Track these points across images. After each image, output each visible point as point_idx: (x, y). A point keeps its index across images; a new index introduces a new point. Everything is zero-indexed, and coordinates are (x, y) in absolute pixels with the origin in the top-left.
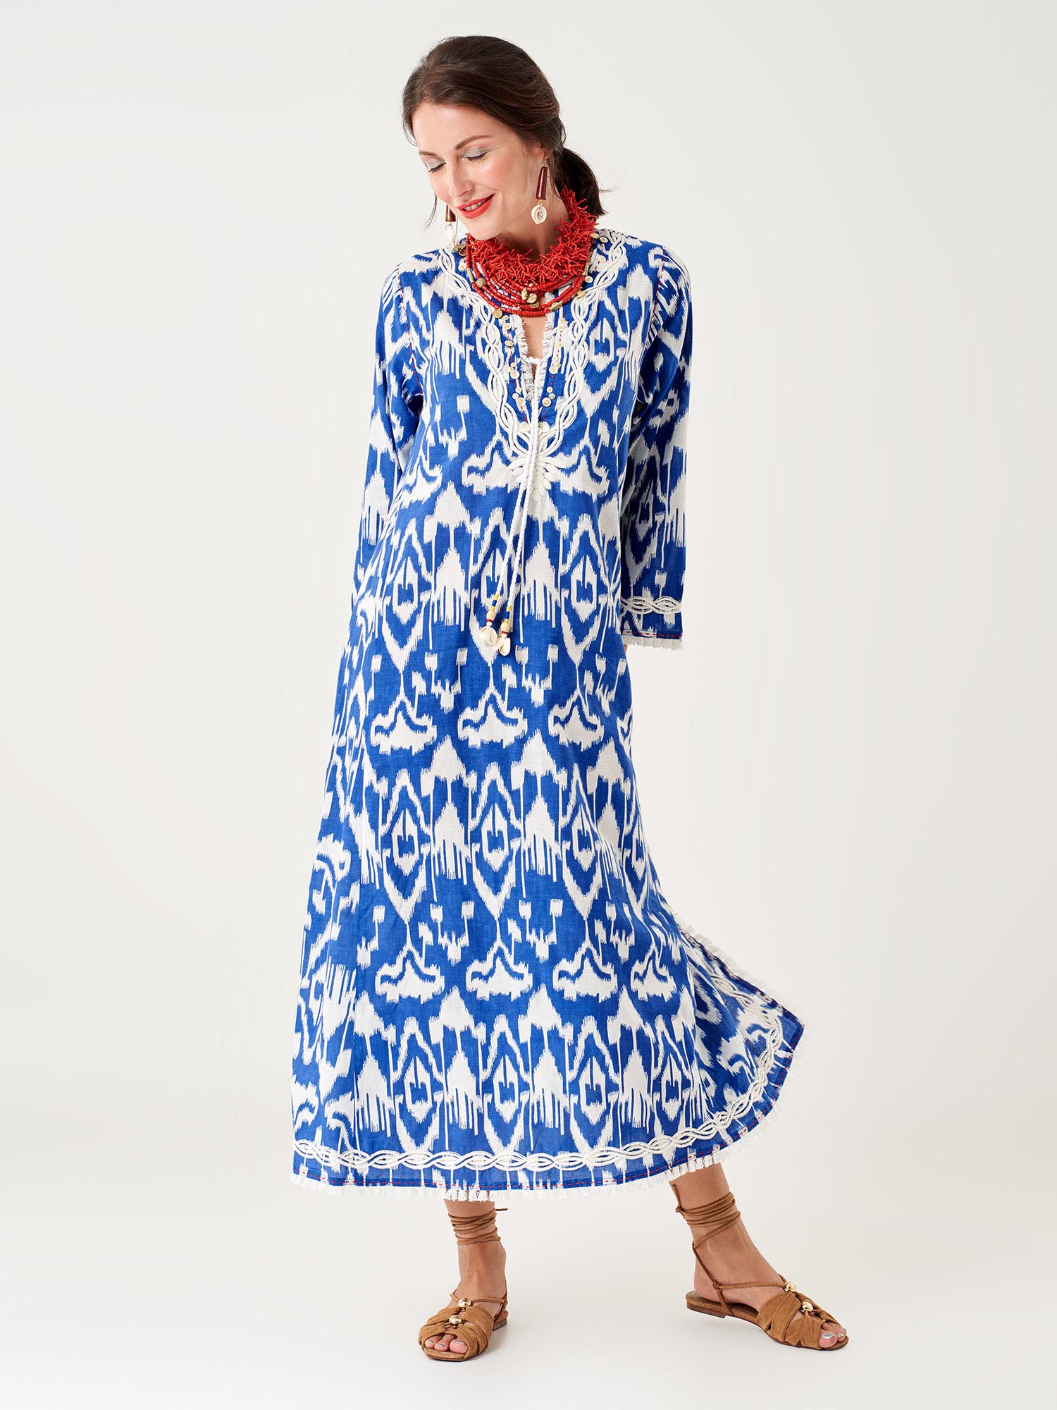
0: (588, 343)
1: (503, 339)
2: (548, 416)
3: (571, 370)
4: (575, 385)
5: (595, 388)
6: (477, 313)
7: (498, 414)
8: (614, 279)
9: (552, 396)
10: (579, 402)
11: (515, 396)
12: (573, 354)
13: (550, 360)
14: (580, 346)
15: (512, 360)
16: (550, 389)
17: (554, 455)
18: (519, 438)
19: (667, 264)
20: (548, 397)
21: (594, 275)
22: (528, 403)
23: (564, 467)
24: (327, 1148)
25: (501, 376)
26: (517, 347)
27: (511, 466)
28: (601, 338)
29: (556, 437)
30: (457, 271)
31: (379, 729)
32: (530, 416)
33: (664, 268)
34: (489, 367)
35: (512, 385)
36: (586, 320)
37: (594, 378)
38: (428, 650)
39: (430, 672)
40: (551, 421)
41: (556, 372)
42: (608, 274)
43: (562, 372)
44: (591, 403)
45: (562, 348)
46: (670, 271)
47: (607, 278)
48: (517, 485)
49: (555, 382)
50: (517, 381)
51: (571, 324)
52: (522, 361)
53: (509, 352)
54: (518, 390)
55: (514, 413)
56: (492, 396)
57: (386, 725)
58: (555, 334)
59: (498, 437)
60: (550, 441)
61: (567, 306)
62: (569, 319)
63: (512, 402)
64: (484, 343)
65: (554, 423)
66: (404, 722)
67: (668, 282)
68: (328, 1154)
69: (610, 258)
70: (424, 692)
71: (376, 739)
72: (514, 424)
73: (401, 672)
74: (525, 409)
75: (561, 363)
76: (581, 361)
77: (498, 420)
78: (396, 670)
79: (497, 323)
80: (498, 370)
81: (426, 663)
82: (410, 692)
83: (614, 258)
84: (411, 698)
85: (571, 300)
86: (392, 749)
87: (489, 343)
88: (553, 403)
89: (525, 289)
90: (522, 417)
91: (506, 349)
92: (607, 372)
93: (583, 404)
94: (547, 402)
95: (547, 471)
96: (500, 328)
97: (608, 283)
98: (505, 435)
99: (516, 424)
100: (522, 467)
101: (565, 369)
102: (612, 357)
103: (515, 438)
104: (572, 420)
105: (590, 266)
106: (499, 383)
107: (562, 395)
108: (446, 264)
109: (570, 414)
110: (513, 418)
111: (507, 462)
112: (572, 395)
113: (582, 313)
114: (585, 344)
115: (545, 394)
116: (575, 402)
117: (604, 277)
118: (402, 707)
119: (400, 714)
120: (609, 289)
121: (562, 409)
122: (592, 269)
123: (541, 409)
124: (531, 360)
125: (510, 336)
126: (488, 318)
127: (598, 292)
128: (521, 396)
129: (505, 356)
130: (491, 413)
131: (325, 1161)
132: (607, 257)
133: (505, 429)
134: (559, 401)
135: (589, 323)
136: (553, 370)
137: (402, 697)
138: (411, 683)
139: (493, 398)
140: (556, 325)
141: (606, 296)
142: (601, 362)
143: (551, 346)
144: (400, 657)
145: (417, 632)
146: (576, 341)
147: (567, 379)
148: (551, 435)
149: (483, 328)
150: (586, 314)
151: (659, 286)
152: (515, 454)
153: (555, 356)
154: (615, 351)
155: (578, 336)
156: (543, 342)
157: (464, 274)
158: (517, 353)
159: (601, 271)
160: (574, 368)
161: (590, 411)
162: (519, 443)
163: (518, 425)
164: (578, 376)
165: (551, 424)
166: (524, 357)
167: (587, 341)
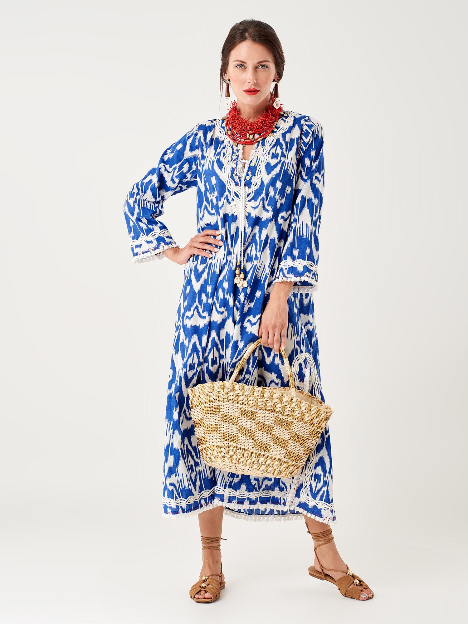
0: (269, 155)
1: (233, 153)
2: (248, 184)
3: (260, 165)
4: (261, 172)
5: (269, 173)
6: (225, 143)
7: (227, 182)
8: (286, 130)
9: (250, 175)
10: (262, 179)
11: (234, 175)
12: (262, 159)
13: (251, 161)
14: (265, 155)
15: (235, 160)
16: (250, 173)
17: (250, 201)
18: (235, 193)
19: (307, 123)
20: (248, 176)
21: (278, 128)
22: (240, 178)
23: (254, 206)
24: (169, 499)
25: (228, 167)
26: (238, 156)
27: (231, 205)
28: (275, 153)
29: (251, 193)
30: (221, 127)
31: (187, 317)
32: (241, 184)
33: (306, 125)
34: (224, 163)
35: (233, 170)
36: (270, 145)
37: (269, 168)
38: (208, 284)
39: (208, 293)
40: (249, 186)
41: (253, 166)
42: (285, 128)
43: (256, 166)
44: (267, 179)
45: (258, 157)
46: (308, 126)
47: (283, 129)
48: (233, 213)
49: (252, 170)
50: (235, 168)
51: (264, 147)
52: (239, 161)
53: (234, 158)
54: (235, 172)
55: (233, 182)
56: (224, 175)
57: (190, 316)
58: (256, 151)
59: (227, 193)
60: (249, 195)
61: (263, 140)
62: (263, 145)
63: (232, 177)
64: (224, 154)
65: (251, 187)
66: (197, 314)
67: (306, 130)
68: (170, 501)
69: (286, 122)
70: (206, 302)
71: (186, 322)
72: (233, 187)
73: (197, 293)
74: (238, 181)
75: (256, 162)
76: (265, 162)
77: (227, 186)
78: (195, 292)
79: (232, 147)
80: (227, 164)
81: (207, 289)
82: (200, 301)
83: (288, 122)
84: (201, 304)
85: (266, 138)
86: (191, 325)
87: (226, 154)
88: (251, 178)
89: (248, 133)
90: (237, 184)
91: (233, 156)
92: (276, 166)
93: (263, 180)
94: (248, 178)
95: (246, 208)
96: (233, 149)
97: (283, 132)
98: (229, 191)
99: (234, 187)
100: (235, 205)
101: (257, 165)
102: (278, 160)
103: (234, 193)
104: (259, 186)
105: (277, 124)
106: (227, 170)
107: (255, 175)
108: (217, 124)
109: (258, 183)
110: (233, 184)
111: (229, 203)
112: (259, 176)
113: (269, 143)
114: (268, 155)
115: (247, 175)
116: (260, 178)
117: (282, 129)
118: (197, 308)
119: (196, 311)
120: (283, 134)
121: (254, 181)
122: (277, 126)
123: (245, 181)
124: (244, 161)
125: (236, 152)
126: (229, 145)
127: (278, 135)
128: (237, 175)
129: (232, 159)
130: (224, 182)
131: (169, 505)
132: (285, 121)
133: (230, 189)
134: (253, 178)
135: (271, 146)
136: (252, 165)
137: (197, 303)
138: (201, 298)
139: (224, 176)
140: (257, 147)
141: (281, 136)
142: (273, 162)
143: (253, 156)
144: (197, 287)
145: (205, 276)
146: (264, 154)
147: (258, 169)
148: (249, 192)
149: (226, 149)
150: (271, 143)
151: (303, 132)
152: (233, 200)
153: (254, 160)
154: (281, 158)
155: (265, 152)
156: (251, 154)
157: (223, 128)
158: (237, 158)
159: (281, 126)
160: (261, 164)
161: (266, 182)
162: (235, 195)
163: (235, 188)
164: (263, 168)
165: (249, 188)
166: (240, 160)
167: (269, 153)
